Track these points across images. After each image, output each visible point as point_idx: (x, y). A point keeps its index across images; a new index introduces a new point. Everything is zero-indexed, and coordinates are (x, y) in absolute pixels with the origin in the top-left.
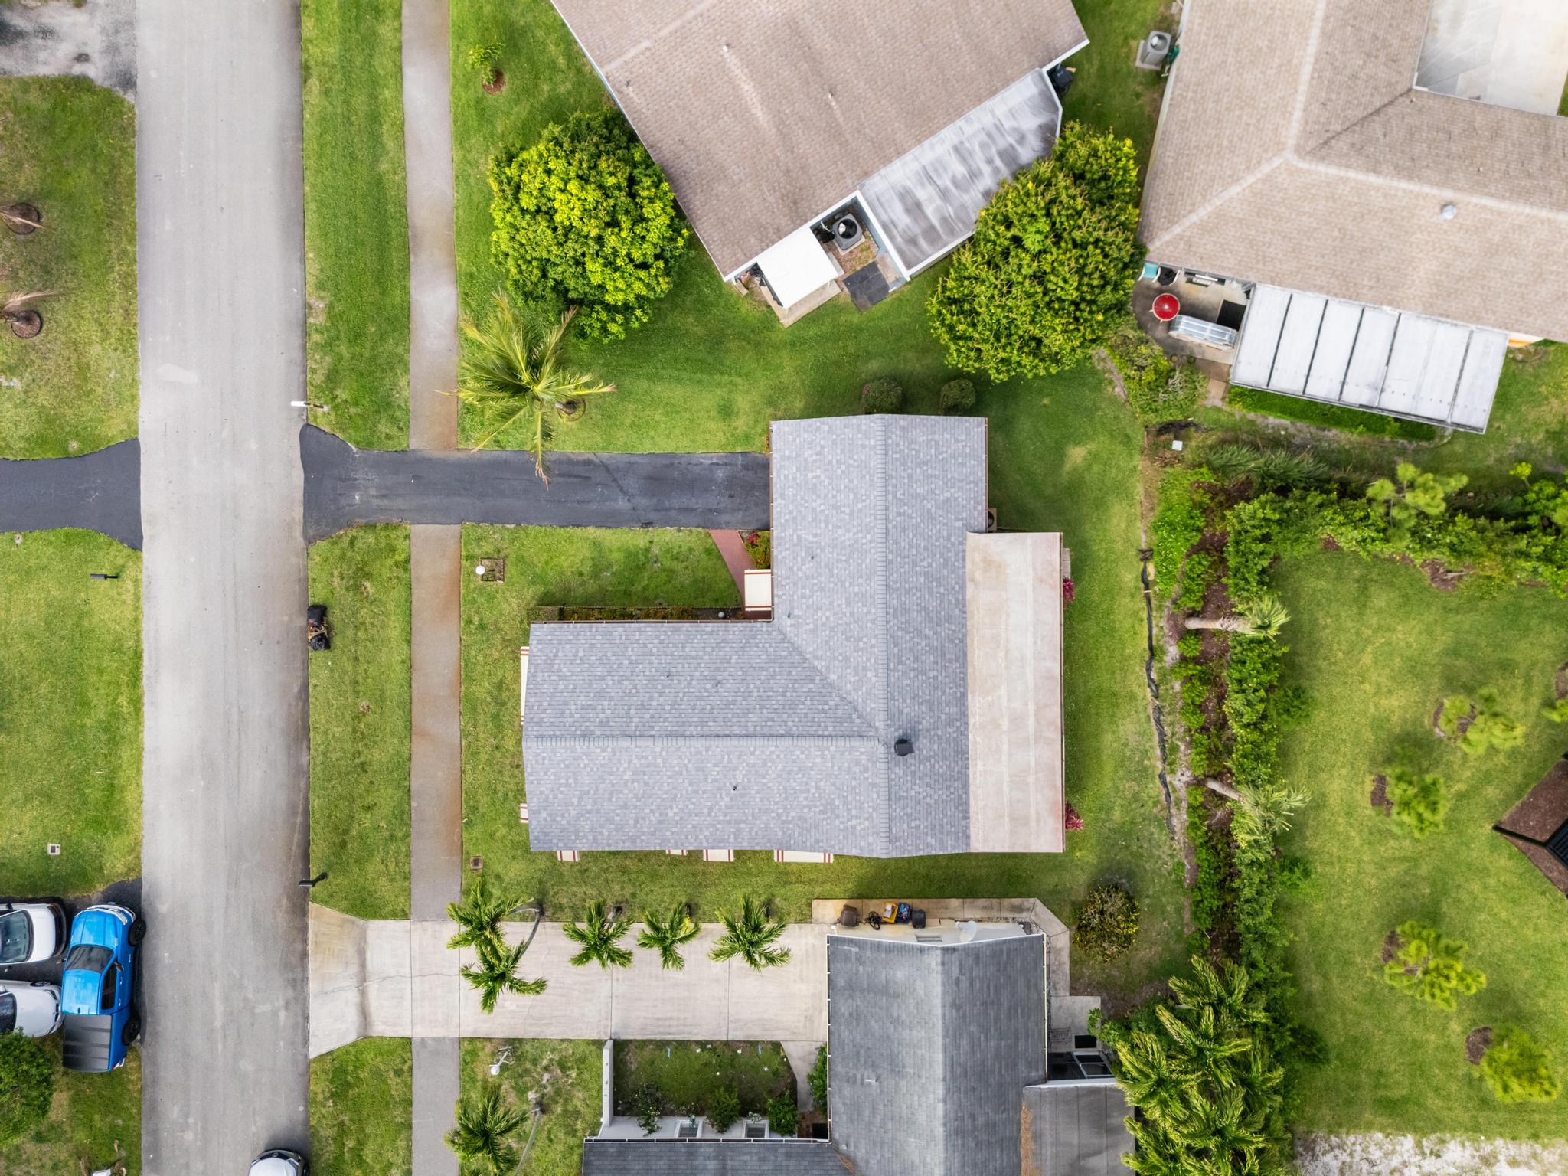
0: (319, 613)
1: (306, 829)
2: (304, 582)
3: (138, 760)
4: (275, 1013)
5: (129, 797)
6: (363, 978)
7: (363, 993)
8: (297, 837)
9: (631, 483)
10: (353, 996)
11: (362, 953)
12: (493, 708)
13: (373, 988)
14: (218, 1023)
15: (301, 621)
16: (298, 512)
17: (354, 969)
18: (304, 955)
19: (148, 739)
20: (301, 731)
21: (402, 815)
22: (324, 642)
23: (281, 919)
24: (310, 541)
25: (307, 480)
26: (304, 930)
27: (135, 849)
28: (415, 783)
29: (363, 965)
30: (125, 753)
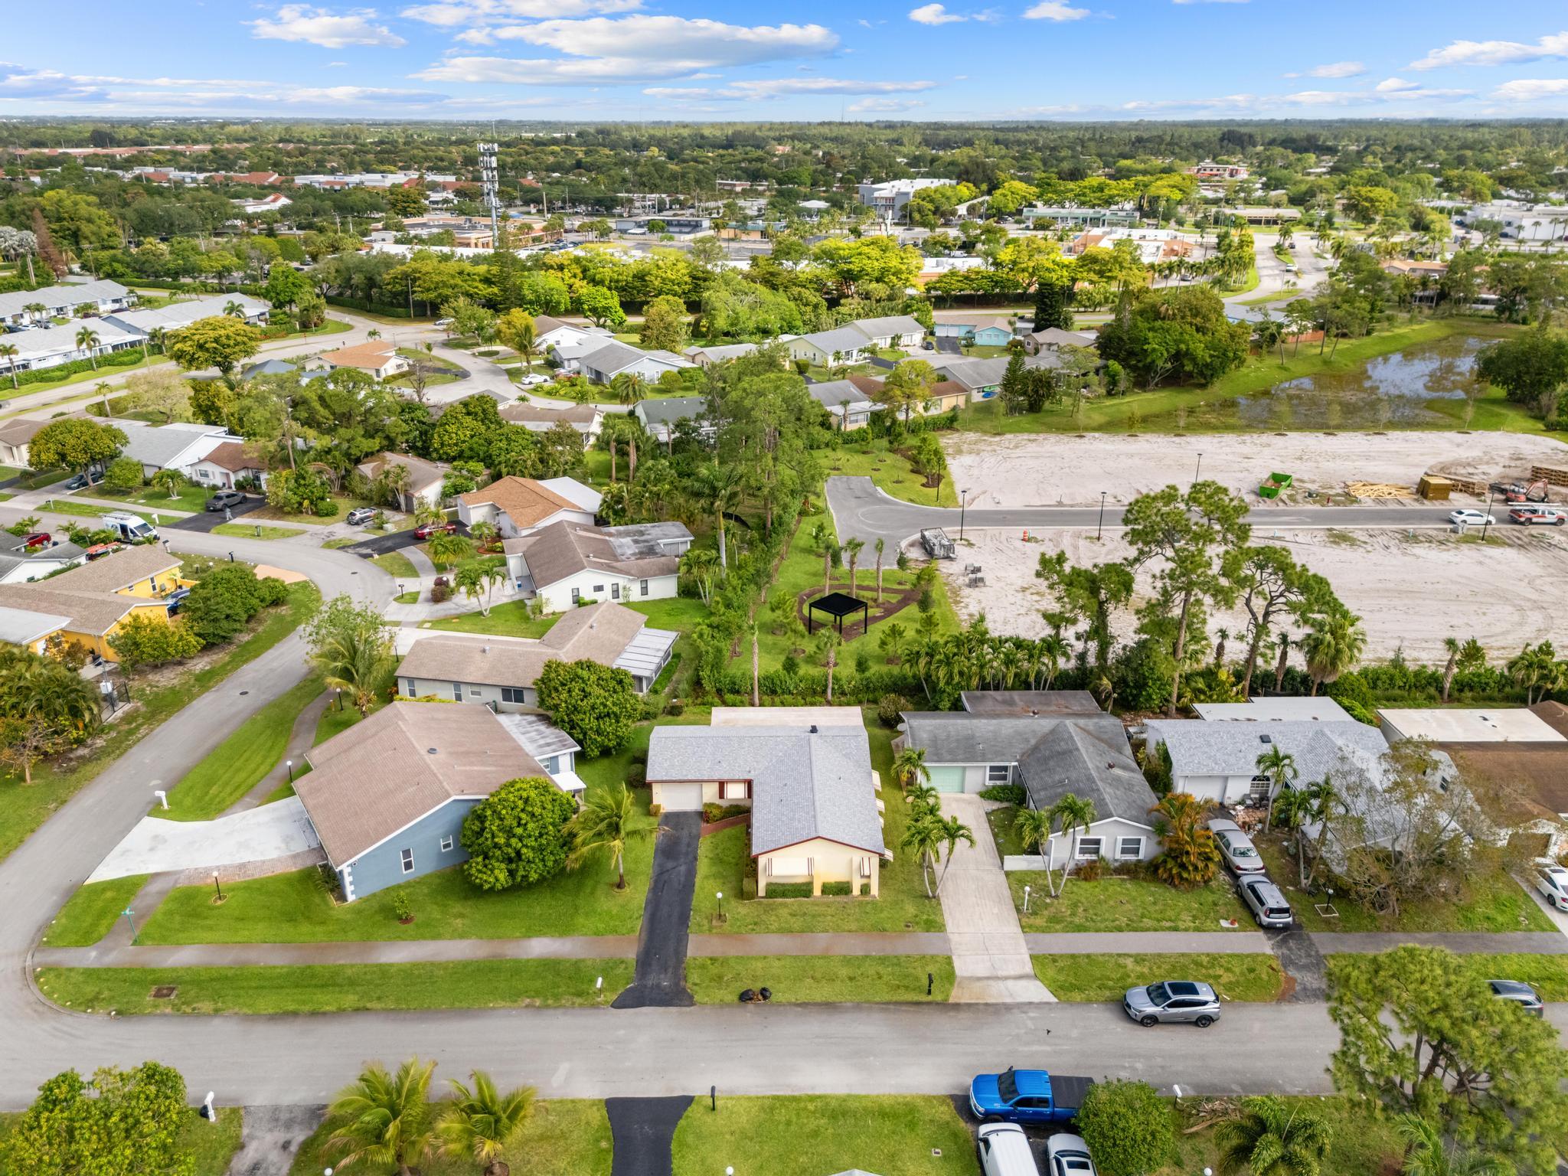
0: (745, 997)
1: (896, 1003)
2: (723, 1005)
3: (857, 1097)
4: (1032, 1019)
5: (886, 1102)
6: (997, 978)
7: (1006, 978)
8: (904, 1008)
9: (670, 865)
10: (1010, 983)
11: (979, 979)
12: (808, 918)
13: (1000, 973)
14: (1048, 1048)
15: (750, 1006)
16: (673, 1009)
17: (991, 982)
18: (987, 1004)
19: (841, 1090)
20: (829, 1007)
21: (883, 960)
22: (764, 993)
23: (963, 1016)
24: (692, 1003)
25: (650, 1005)
26: (969, 1005)
27: (928, 1099)
28: (860, 953)
29: (988, 978)
30: (853, 1105)
